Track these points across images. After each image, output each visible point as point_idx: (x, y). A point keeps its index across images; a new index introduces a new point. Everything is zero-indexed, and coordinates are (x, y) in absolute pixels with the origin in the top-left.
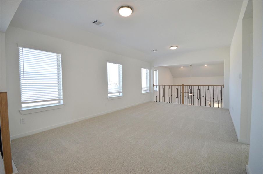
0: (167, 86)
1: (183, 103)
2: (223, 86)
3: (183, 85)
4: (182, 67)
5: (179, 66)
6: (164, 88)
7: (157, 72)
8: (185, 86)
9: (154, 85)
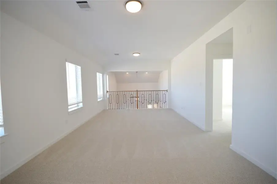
0: (122, 92)
1: (137, 108)
2: (167, 91)
3: (137, 91)
4: (127, 73)
5: (125, 72)
6: (118, 94)
7: (107, 76)
8: (139, 91)
9: (107, 92)
